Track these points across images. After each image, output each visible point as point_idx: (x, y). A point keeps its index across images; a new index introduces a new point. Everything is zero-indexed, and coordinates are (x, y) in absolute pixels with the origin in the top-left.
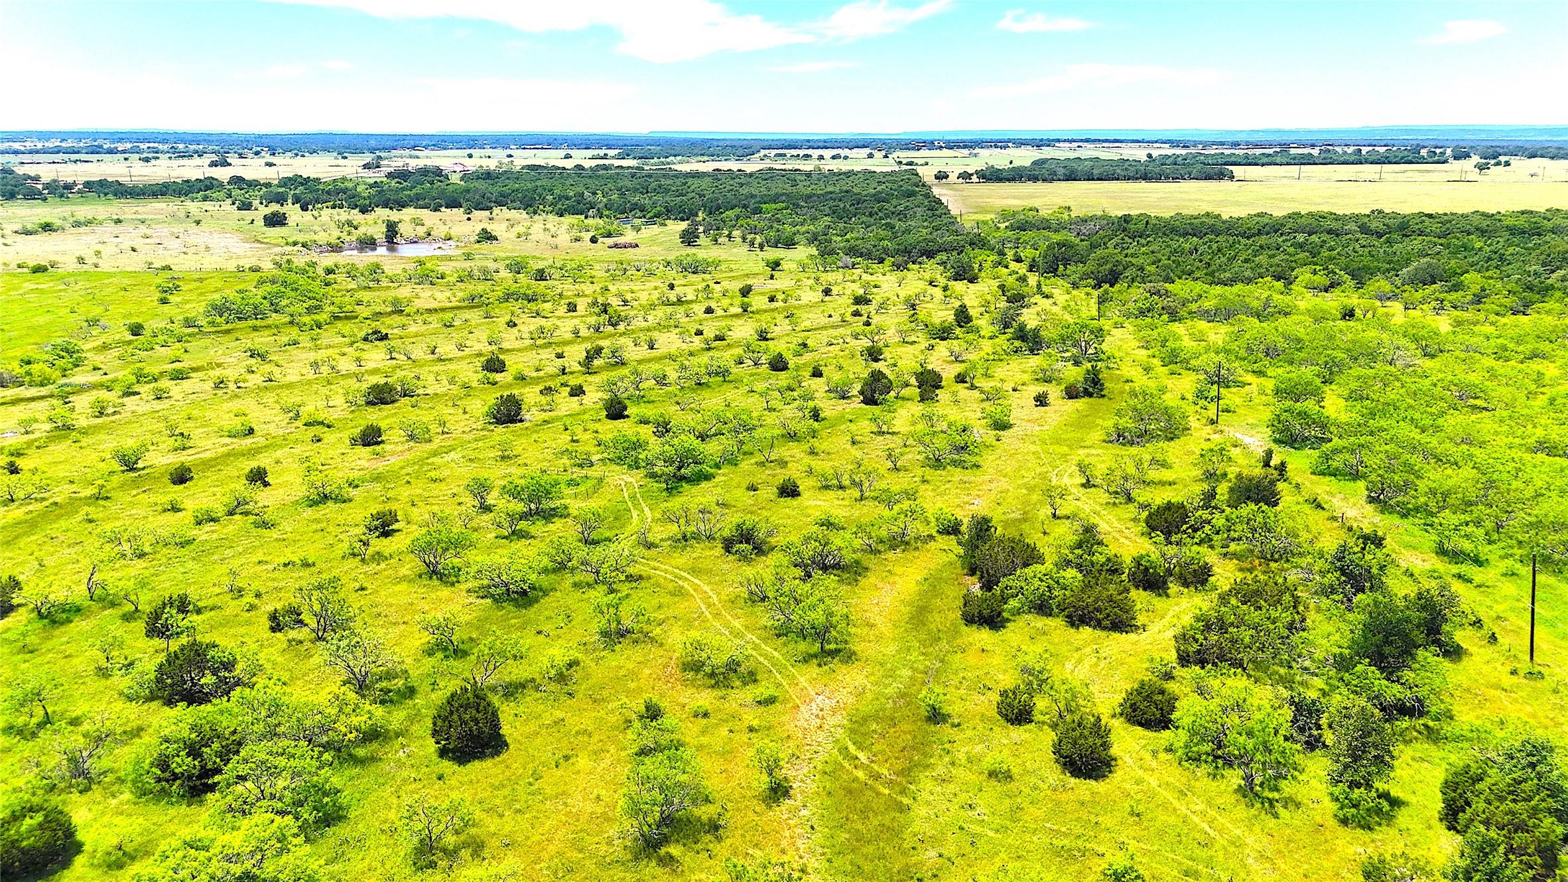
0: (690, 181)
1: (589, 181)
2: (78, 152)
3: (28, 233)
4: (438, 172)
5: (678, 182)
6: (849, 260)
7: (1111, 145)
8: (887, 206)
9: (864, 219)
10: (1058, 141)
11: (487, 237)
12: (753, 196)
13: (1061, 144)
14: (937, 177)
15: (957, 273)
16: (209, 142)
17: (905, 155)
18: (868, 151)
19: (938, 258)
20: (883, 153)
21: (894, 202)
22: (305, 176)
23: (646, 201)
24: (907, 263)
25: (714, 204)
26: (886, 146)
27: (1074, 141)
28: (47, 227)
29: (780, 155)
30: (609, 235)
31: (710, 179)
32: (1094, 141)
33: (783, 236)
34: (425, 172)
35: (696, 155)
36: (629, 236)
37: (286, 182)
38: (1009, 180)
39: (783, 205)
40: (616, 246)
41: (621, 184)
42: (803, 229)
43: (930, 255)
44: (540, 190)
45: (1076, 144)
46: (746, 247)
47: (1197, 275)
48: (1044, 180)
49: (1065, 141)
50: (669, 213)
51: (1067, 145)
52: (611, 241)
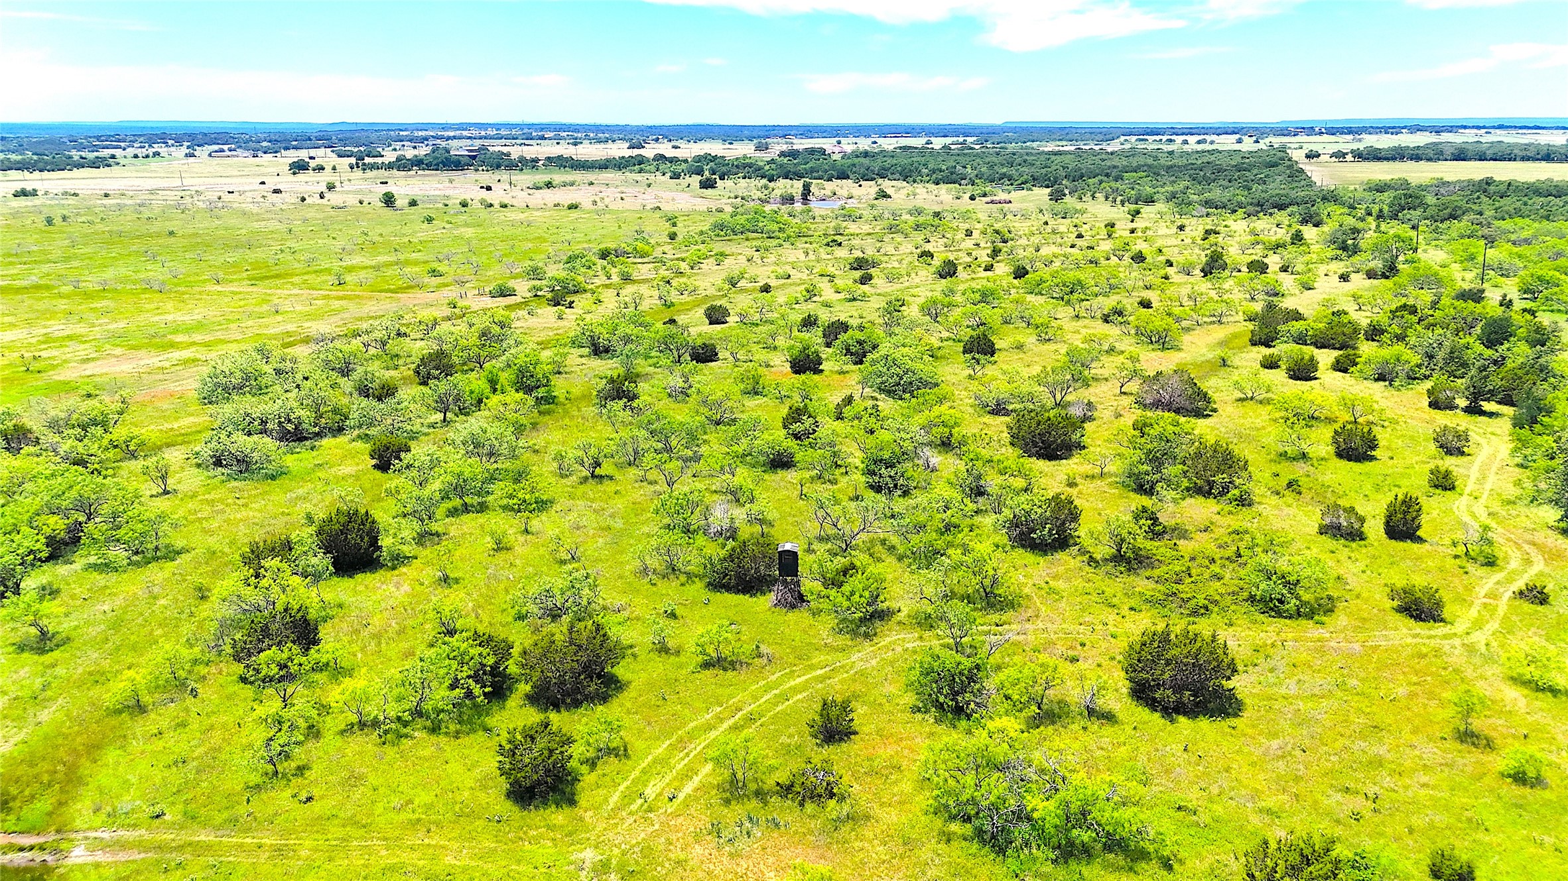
0: (1053, 158)
1: (959, 158)
2: (517, 139)
3: (538, 188)
4: (823, 152)
5: (1042, 158)
6: (1204, 211)
7: (1530, 131)
8: (1248, 174)
9: (1223, 183)
10: (1465, 127)
11: (883, 195)
12: (1115, 167)
13: (1467, 131)
14: (1308, 156)
15: (1304, 219)
16: (612, 132)
17: (1277, 141)
18: (1237, 136)
19: (1289, 210)
20: (1254, 138)
21: (1255, 172)
22: (713, 154)
23: (1013, 172)
24: (1258, 212)
25: (1078, 174)
26: (1258, 132)
27: (1484, 127)
28: (549, 185)
29: (1143, 140)
30: (985, 195)
31: (1073, 156)
32: (1508, 127)
33: (1144, 195)
34: (812, 151)
35: (1055, 140)
36: (1002, 196)
37: (698, 159)
38: (1387, 159)
39: (1145, 174)
40: (992, 202)
41: (987, 160)
42: (1163, 190)
43: (1281, 207)
44: (916, 164)
45: (1484, 131)
46: (1109, 203)
47: (1532, 217)
48: (1429, 160)
49: (1473, 127)
50: (1036, 181)
51: (1475, 131)
52: (988, 199)
